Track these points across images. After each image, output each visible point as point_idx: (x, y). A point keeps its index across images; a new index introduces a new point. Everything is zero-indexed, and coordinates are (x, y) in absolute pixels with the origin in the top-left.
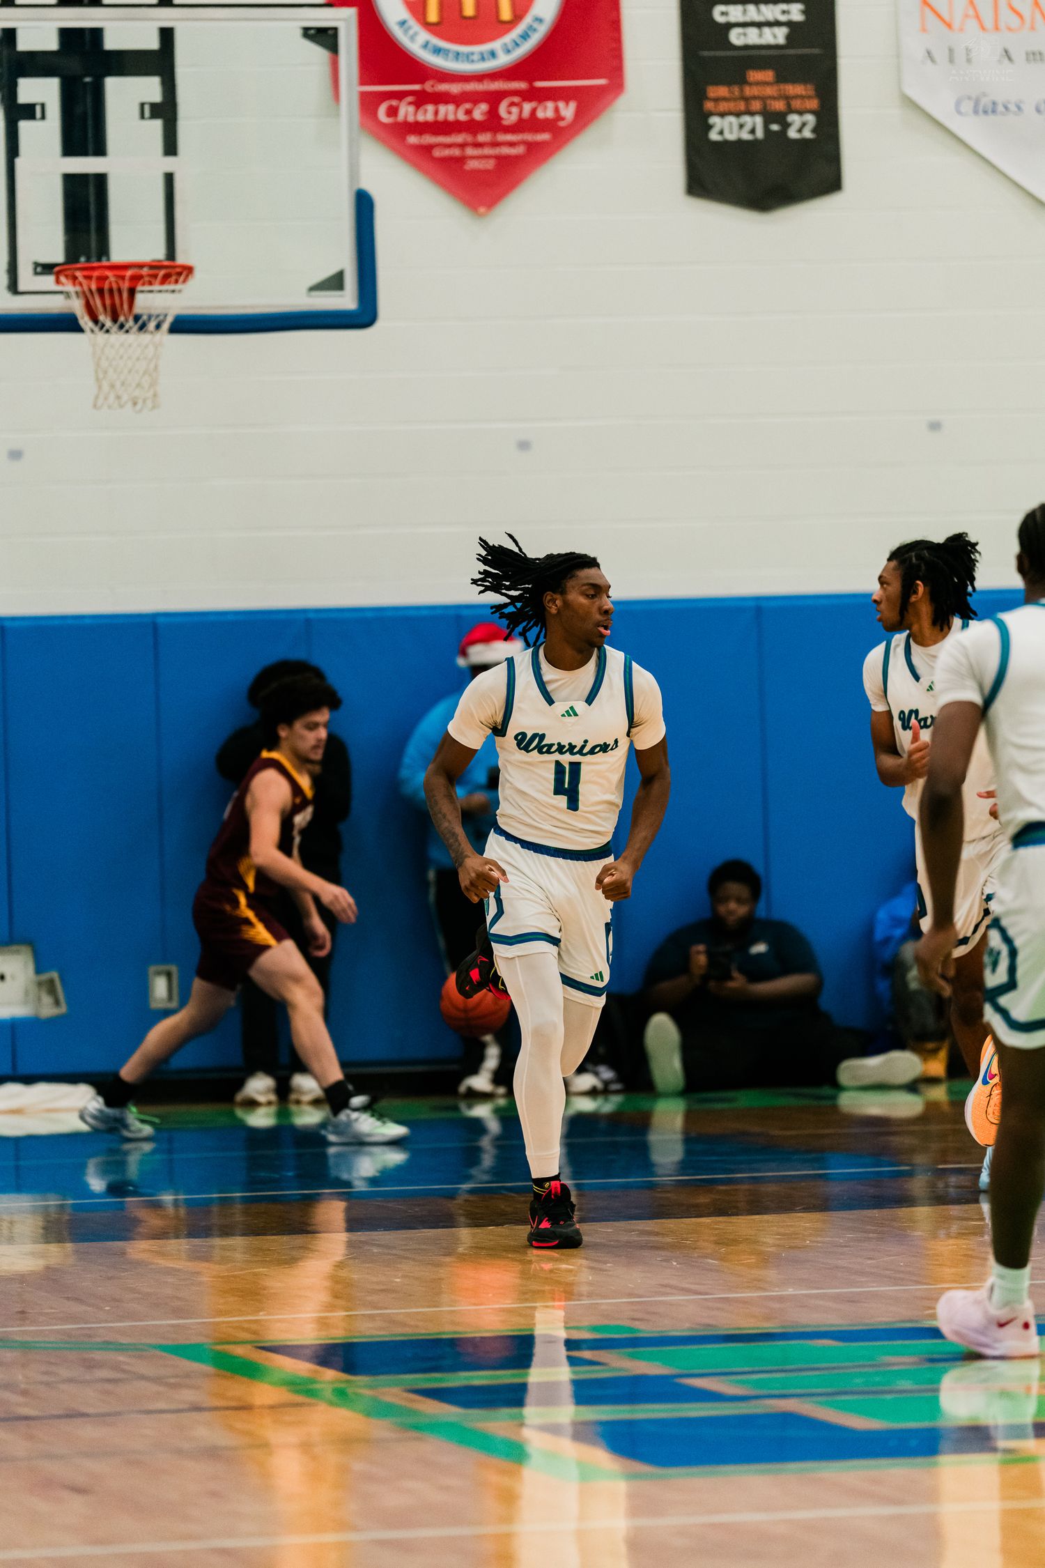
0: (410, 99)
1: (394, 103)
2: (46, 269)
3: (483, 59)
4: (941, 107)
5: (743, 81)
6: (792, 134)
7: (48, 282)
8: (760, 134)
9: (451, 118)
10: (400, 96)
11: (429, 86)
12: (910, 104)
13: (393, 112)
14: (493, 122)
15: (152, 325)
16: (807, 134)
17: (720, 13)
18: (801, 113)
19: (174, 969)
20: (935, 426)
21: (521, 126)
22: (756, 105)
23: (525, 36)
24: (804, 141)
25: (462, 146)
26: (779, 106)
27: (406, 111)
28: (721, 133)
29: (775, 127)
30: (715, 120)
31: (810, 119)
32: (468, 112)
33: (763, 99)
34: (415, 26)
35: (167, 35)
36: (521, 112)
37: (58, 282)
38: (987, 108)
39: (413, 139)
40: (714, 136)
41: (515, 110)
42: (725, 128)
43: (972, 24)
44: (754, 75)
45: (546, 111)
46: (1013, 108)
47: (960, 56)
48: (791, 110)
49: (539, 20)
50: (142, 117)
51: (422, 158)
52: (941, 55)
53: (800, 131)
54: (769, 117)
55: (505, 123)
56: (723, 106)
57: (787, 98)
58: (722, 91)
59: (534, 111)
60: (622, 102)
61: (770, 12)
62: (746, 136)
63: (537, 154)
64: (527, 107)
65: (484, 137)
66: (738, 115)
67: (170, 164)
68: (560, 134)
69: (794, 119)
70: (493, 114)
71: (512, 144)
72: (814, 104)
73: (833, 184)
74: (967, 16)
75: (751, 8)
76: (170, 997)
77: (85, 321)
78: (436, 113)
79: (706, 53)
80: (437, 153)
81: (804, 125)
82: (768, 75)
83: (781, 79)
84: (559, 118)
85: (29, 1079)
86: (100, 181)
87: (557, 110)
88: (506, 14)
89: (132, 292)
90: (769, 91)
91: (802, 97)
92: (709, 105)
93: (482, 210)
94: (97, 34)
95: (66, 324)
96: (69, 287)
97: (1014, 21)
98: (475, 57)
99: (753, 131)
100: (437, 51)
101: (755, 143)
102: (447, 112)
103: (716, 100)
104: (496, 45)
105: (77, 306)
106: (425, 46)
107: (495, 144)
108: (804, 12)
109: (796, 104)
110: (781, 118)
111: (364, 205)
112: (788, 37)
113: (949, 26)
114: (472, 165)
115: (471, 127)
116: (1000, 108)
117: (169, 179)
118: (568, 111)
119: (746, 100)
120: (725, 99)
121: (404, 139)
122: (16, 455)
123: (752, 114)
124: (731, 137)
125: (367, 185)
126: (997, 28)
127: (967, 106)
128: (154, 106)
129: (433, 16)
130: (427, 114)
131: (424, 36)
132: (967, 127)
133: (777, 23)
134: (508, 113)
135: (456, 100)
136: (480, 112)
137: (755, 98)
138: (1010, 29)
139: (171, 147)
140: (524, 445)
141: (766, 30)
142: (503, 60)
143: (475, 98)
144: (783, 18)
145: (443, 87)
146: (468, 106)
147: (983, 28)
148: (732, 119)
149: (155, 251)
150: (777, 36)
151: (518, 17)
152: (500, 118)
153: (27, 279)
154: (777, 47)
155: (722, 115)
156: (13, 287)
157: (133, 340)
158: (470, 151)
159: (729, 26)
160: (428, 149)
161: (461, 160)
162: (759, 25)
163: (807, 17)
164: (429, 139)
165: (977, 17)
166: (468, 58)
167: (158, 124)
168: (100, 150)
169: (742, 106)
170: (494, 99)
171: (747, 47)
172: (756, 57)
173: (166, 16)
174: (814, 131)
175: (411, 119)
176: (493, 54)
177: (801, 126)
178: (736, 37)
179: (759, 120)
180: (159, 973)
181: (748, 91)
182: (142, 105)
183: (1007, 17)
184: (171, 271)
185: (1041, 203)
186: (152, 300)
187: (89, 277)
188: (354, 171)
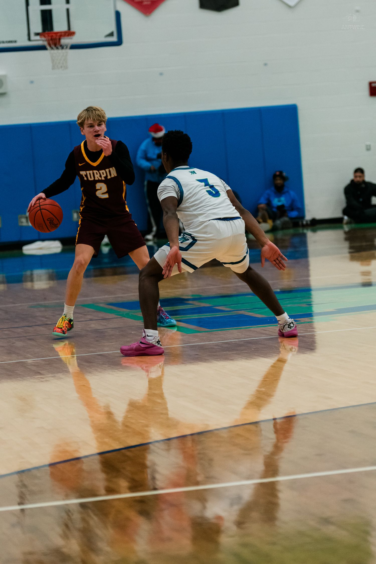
2: (37, 34)
7: (38, 37)
15: (65, 47)
20: (266, 64)
37: (41, 37)
51: (132, 2)
67: (68, 6)
73: (236, 4)
77: (48, 47)
80: (136, 1)
85: (43, 240)
86: (50, 12)
89: (60, 39)
93: (148, 15)
95: (43, 48)
96: (43, 38)
105: (46, 43)
111: (118, 15)
114: (145, 3)
117: (68, 10)
122: (32, 82)
125: (118, 9)
139: (68, 2)
140: (161, 74)
149: (64, 28)
153: (33, 37)
156: (29, 39)
157: (60, 51)
161: (142, 2)
168: (49, 3)
180: (75, 212)
184: (69, 33)
185: (289, 7)
186: (65, 41)
187: (48, 36)
188: (115, 6)
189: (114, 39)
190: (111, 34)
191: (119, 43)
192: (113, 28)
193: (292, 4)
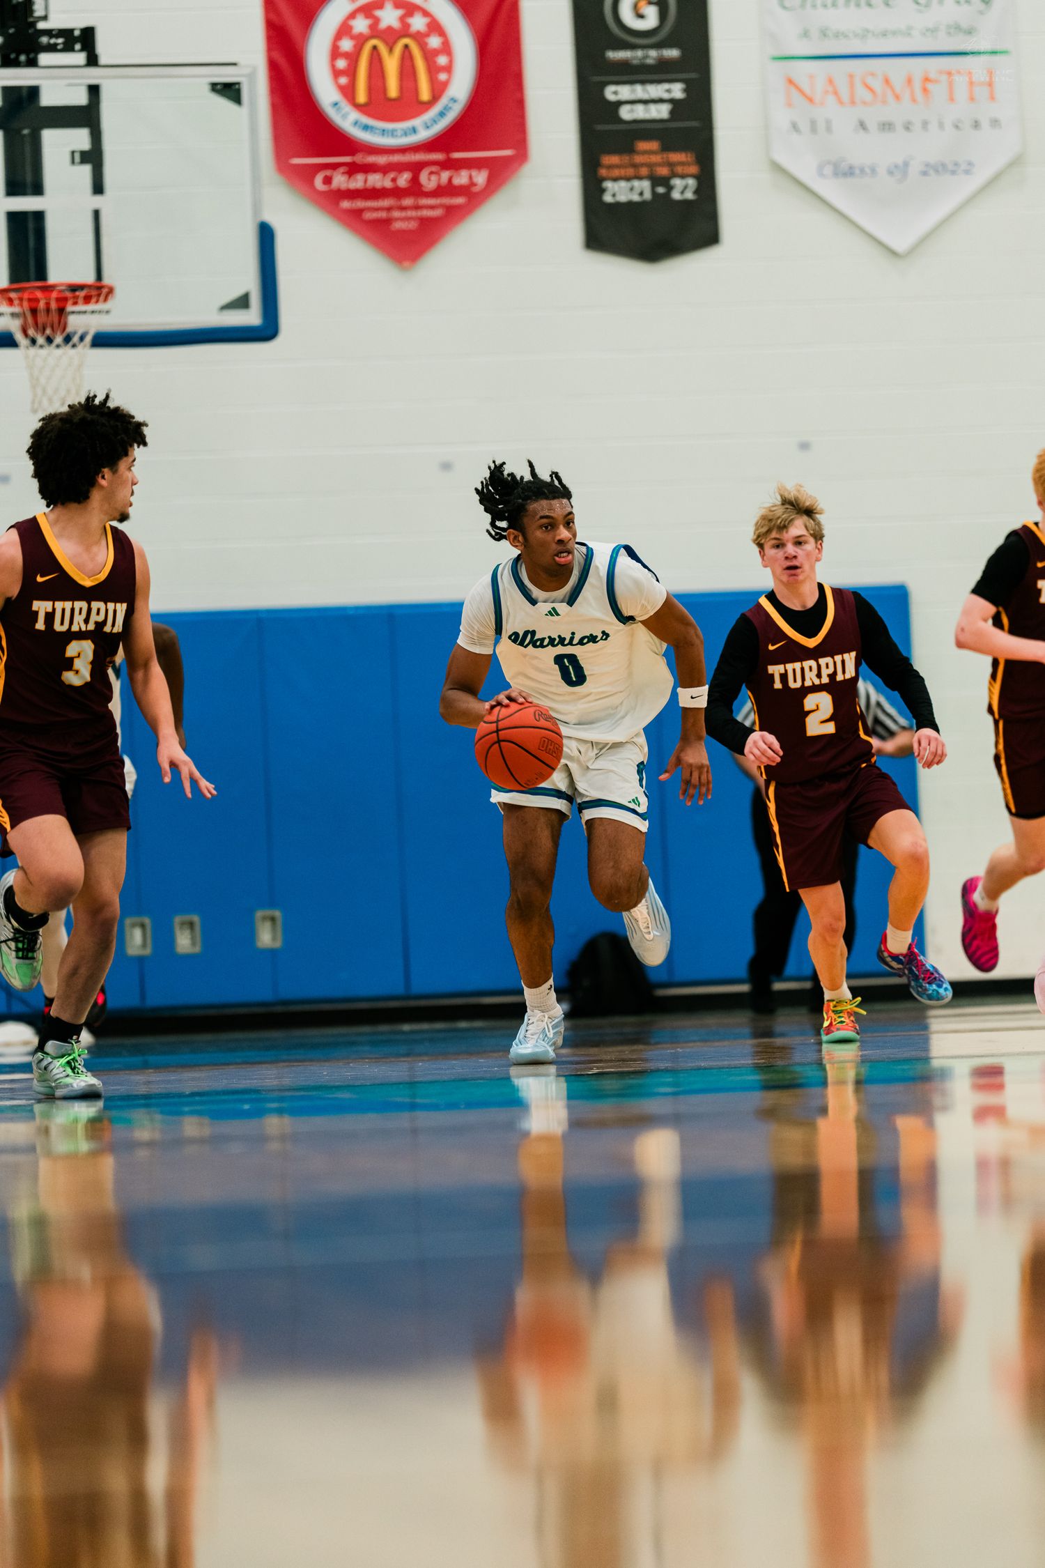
0: (342, 169)
1: (328, 173)
3: (406, 134)
4: (806, 172)
5: (631, 150)
6: (676, 195)
8: (648, 195)
9: (379, 185)
10: (334, 167)
11: (360, 158)
12: (778, 168)
13: (328, 180)
14: (415, 189)
15: (76, 339)
16: (689, 195)
17: (613, 92)
18: (683, 177)
19: (147, 921)
20: (804, 446)
21: (439, 192)
22: (644, 171)
23: (442, 114)
24: (686, 203)
25: (389, 209)
26: (663, 171)
27: (340, 180)
28: (614, 195)
29: (661, 190)
30: (608, 185)
31: (691, 182)
32: (394, 180)
33: (650, 166)
34: (346, 107)
35: (94, 90)
36: (439, 179)
38: (845, 172)
39: (346, 204)
40: (608, 198)
41: (434, 178)
42: (618, 191)
43: (831, 99)
44: (642, 145)
45: (461, 178)
46: (867, 170)
47: (821, 126)
48: (675, 175)
49: (454, 100)
50: (73, 162)
51: (355, 221)
52: (804, 126)
53: (682, 192)
54: (656, 181)
55: (424, 190)
56: (616, 173)
57: (671, 165)
58: (613, 159)
59: (450, 179)
60: (527, 169)
61: (655, 91)
62: (636, 198)
63: (453, 216)
64: (445, 175)
65: (408, 202)
66: (628, 179)
67: (97, 202)
68: (473, 198)
69: (677, 183)
70: (415, 180)
71: (432, 207)
72: (694, 169)
73: (710, 237)
74: (826, 92)
75: (638, 88)
76: (144, 945)
77: (19, 337)
78: (366, 181)
79: (600, 127)
80: (368, 216)
81: (686, 187)
82: (654, 145)
83: (666, 148)
84: (473, 184)
86: (39, 217)
87: (471, 177)
88: (425, 95)
89: (61, 311)
90: (655, 159)
91: (682, 164)
92: (603, 172)
93: (406, 264)
94: (34, 92)
97: (868, 96)
98: (399, 133)
99: (641, 194)
100: (366, 128)
101: (642, 204)
102: (375, 180)
103: (610, 167)
104: (417, 122)
105: (14, 326)
106: (356, 123)
107: (417, 207)
108: (685, 90)
109: (679, 169)
110: (665, 182)
111: (266, 236)
112: (672, 112)
113: (811, 100)
114: (398, 225)
115: (397, 193)
116: (857, 172)
117: (97, 214)
118: (481, 178)
119: (635, 166)
120: (618, 166)
121: (337, 204)
123: (640, 178)
124: (622, 198)
125: (269, 218)
126: (853, 102)
127: (828, 170)
128: (83, 154)
129: (362, 97)
130: (358, 182)
131: (354, 115)
132: (828, 188)
133: (661, 101)
134: (428, 181)
135: (384, 170)
136: (404, 180)
137: (642, 165)
138: (864, 103)
139: (98, 188)
140: (446, 466)
141: (653, 107)
142: (424, 135)
143: (399, 168)
144: (666, 96)
145: (372, 159)
146: (392, 175)
147: (841, 102)
148: (623, 184)
150: (661, 112)
151: (435, 98)
152: (420, 185)
154: (661, 121)
155: (615, 179)
157: (66, 355)
158: (396, 214)
159: (620, 103)
160: (358, 213)
161: (387, 222)
162: (645, 102)
163: (688, 95)
164: (360, 204)
165: (836, 93)
166: (393, 133)
167: (87, 169)
168: (38, 189)
169: (630, 171)
170: (416, 168)
171: (635, 121)
172: (644, 130)
173: (93, 75)
174: (696, 192)
175: (344, 186)
176: (414, 130)
177: (683, 189)
178: (626, 113)
179: (646, 185)
181: (638, 159)
182: (73, 153)
183: (861, 93)
184: (97, 291)
185: (893, 253)
186: (83, 320)
187: (21, 299)
188: (257, 206)
189: (252, 317)
190: (242, 302)
191: (267, 331)
192: (250, 283)
193: (900, 245)
